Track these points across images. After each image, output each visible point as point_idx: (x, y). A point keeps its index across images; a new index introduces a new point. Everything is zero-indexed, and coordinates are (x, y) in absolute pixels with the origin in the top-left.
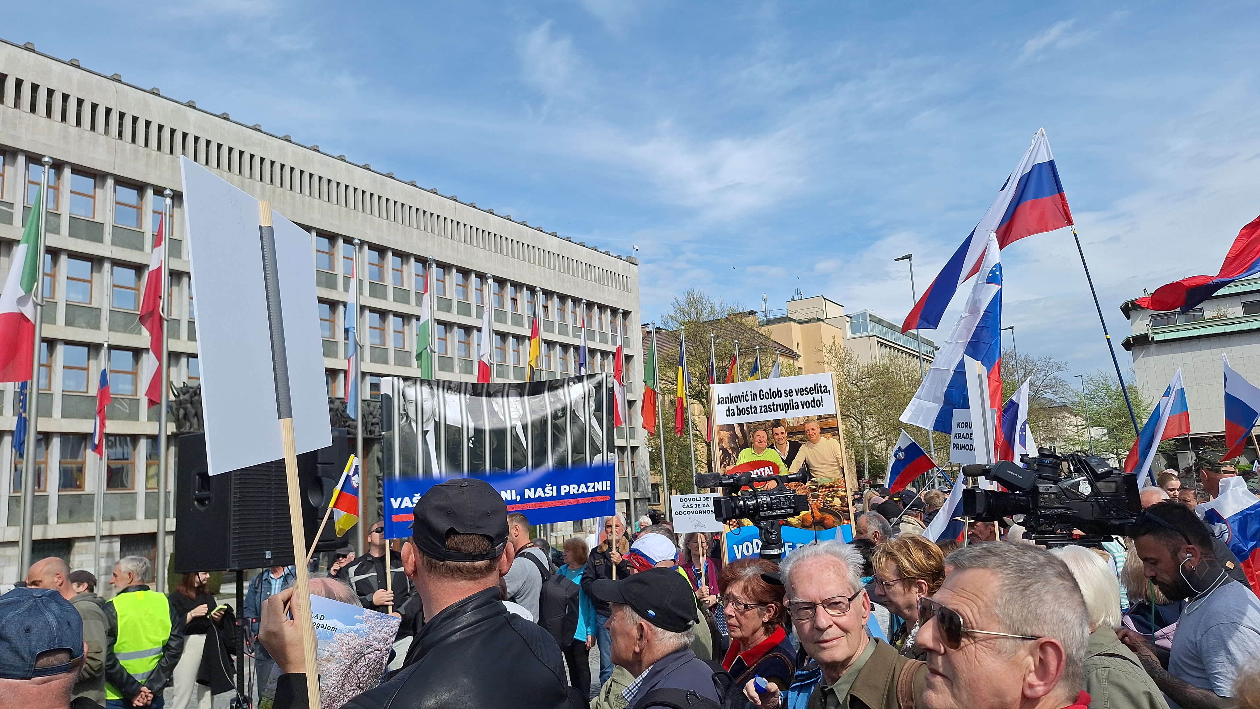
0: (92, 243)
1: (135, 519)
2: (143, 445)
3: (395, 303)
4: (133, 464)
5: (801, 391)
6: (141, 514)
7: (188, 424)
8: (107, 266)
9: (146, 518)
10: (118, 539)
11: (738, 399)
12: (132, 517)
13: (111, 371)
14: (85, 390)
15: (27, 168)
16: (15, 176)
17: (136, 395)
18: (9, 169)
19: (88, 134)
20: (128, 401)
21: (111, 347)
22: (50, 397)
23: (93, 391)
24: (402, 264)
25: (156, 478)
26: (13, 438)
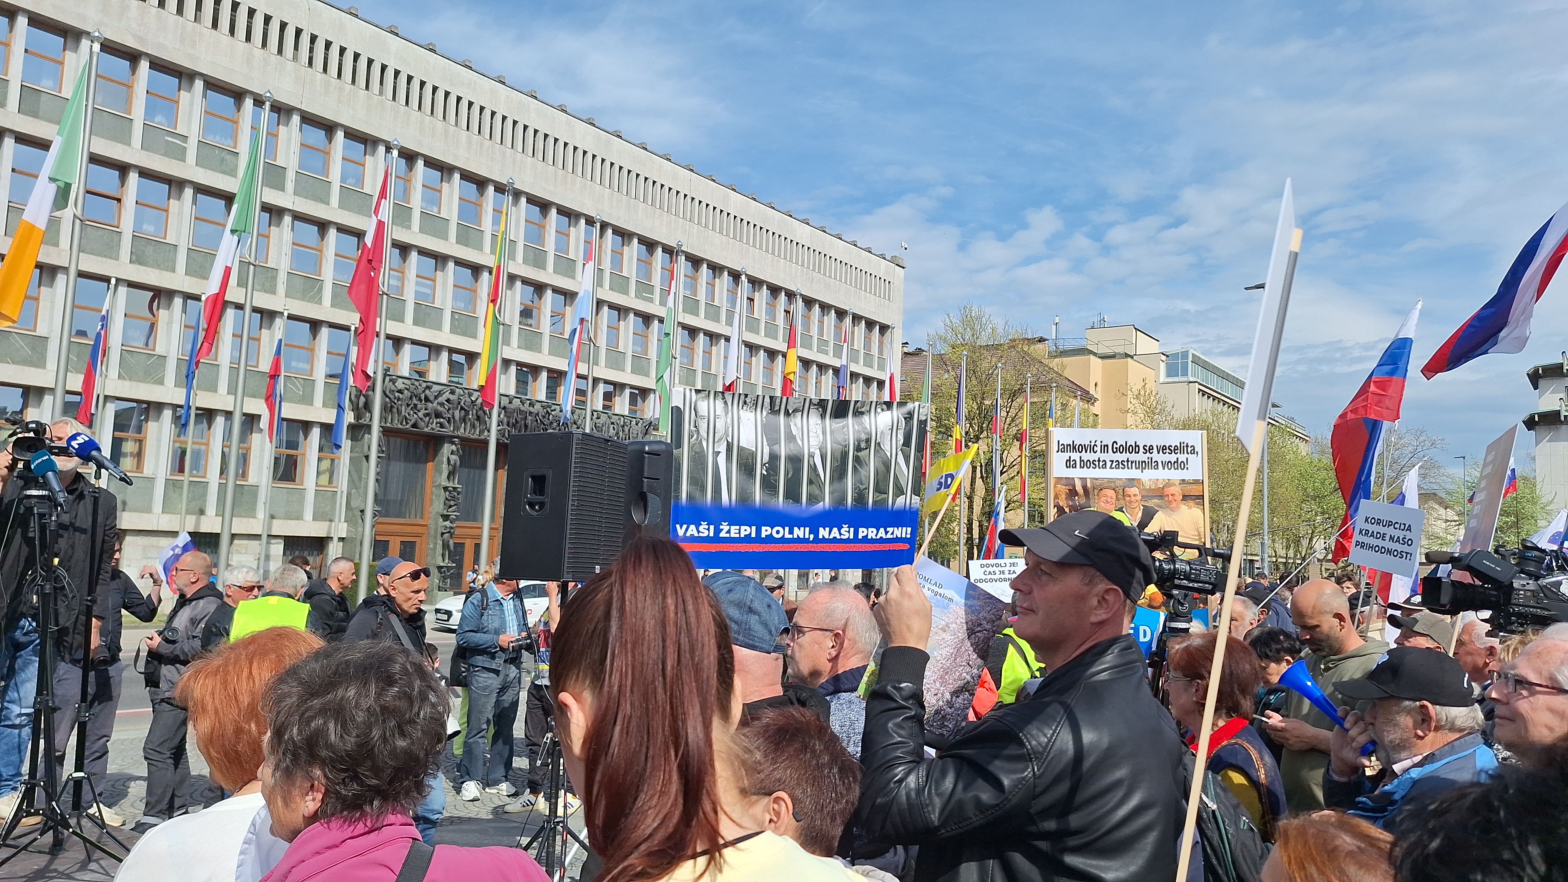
1: (302, 519)
2: (316, 434)
3: (612, 292)
4: (303, 455)
5: (1163, 449)
7: (366, 414)
8: (287, 219)
10: (282, 541)
11: (1083, 448)
13: (285, 345)
14: (255, 364)
15: (204, 95)
16: (191, 103)
17: (311, 376)
18: (184, 95)
19: (275, 59)
20: (302, 381)
21: (290, 317)
22: (215, 368)
23: (265, 366)
24: (623, 245)
25: (327, 475)
26: (174, 412)
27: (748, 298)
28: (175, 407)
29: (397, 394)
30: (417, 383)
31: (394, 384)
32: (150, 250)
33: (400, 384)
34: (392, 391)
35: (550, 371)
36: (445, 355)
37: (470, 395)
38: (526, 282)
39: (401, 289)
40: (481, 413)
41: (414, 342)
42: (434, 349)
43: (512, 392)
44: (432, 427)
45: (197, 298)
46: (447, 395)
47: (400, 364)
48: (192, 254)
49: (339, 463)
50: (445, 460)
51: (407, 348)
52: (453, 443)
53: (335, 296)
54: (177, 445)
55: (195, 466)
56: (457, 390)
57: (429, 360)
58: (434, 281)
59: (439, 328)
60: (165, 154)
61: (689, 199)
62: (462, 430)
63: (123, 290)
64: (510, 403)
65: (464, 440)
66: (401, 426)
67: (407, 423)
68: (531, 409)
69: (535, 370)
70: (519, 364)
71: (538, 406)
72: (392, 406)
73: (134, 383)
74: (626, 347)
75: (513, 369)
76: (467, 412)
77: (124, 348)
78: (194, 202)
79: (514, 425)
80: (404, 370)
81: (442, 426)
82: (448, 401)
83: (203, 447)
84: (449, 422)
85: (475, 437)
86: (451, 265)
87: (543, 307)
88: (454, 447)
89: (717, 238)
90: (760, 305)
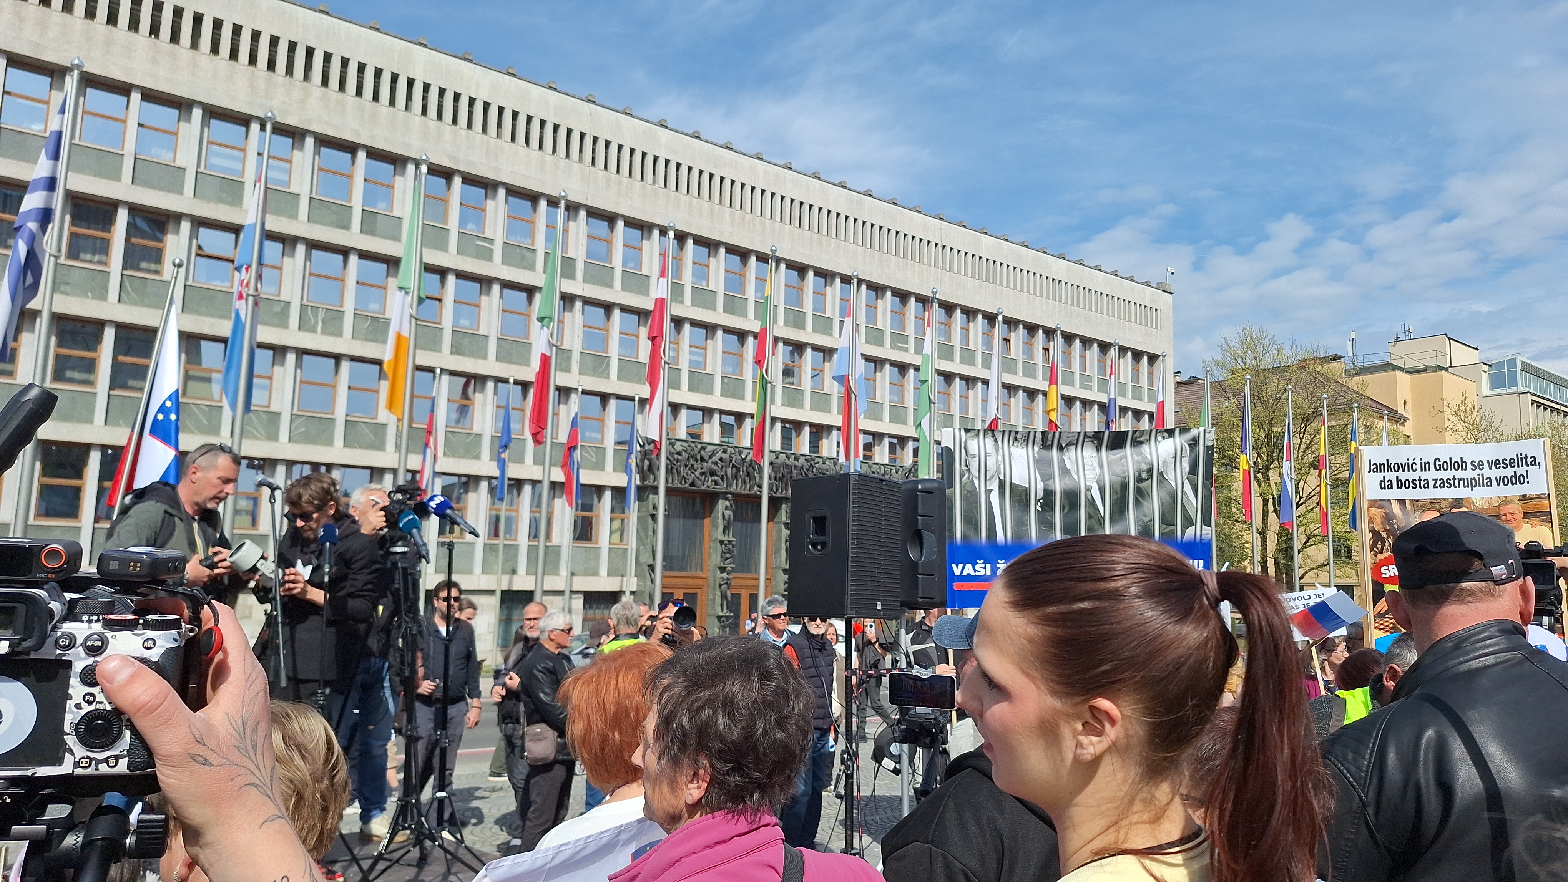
2: (608, 495)
4: (598, 516)
6: (603, 571)
7: (652, 477)
8: (578, 305)
9: (609, 575)
10: (581, 596)
12: (595, 573)
13: (581, 417)
15: (507, 201)
16: (496, 210)
17: (602, 443)
18: (490, 203)
19: (563, 162)
20: (595, 449)
21: (582, 392)
23: (563, 438)
24: (877, 299)
25: (619, 533)
26: (490, 484)
27: (1004, 339)
28: (490, 478)
29: (676, 456)
30: (693, 445)
31: (673, 446)
32: (466, 341)
33: (678, 447)
34: (672, 454)
35: (812, 425)
36: (717, 417)
37: (740, 453)
38: (787, 342)
39: (677, 359)
40: (750, 469)
41: (690, 407)
42: (707, 412)
43: (778, 448)
44: (707, 485)
45: (506, 381)
46: (720, 454)
47: (677, 428)
48: (501, 342)
49: (629, 522)
50: (720, 515)
51: (684, 412)
52: (726, 499)
53: (620, 370)
54: (494, 513)
55: (508, 531)
56: (729, 449)
57: (703, 423)
58: (705, 349)
59: (710, 392)
60: (477, 257)
61: (940, 247)
62: (734, 486)
63: (446, 378)
64: (777, 458)
65: (737, 497)
66: (680, 486)
67: (686, 483)
68: (796, 463)
69: (798, 425)
70: (784, 421)
71: (802, 460)
72: (672, 468)
73: (456, 460)
74: (883, 397)
75: (778, 426)
76: (738, 469)
77: (448, 429)
78: (501, 296)
79: (780, 479)
80: (682, 434)
81: (716, 483)
82: (721, 459)
83: (514, 514)
84: (722, 479)
85: (746, 492)
86: (720, 333)
87: (803, 365)
88: (727, 503)
89: (969, 282)
90: (1017, 345)
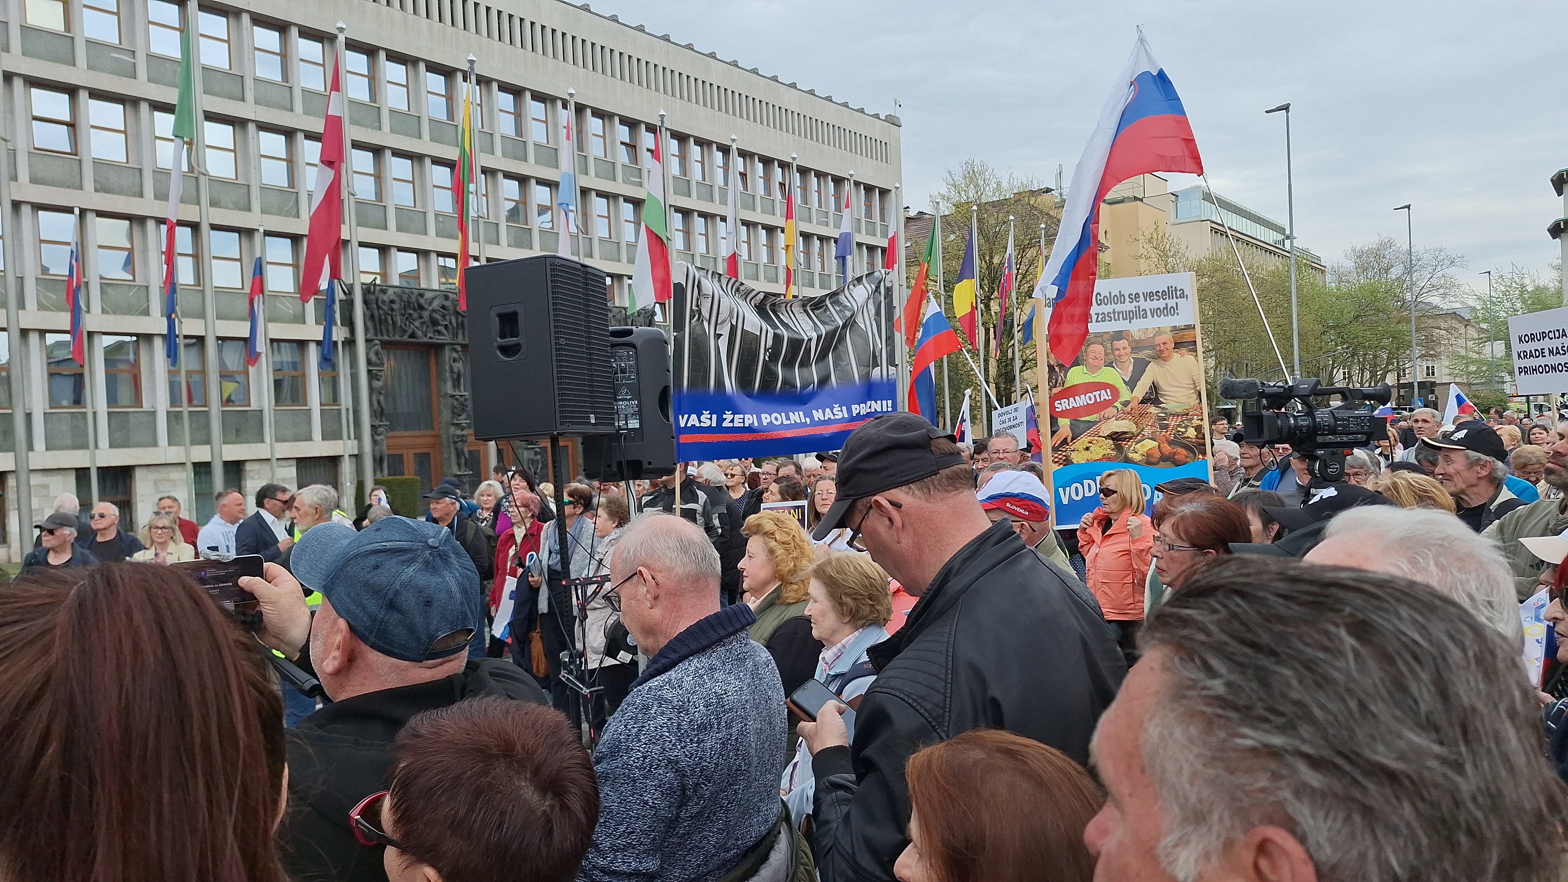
0: (232, 101)
1: (311, 440)
2: (313, 350)
3: (597, 179)
4: (304, 375)
5: (1150, 296)
6: (317, 434)
8: (252, 131)
9: (323, 439)
10: (295, 462)
12: (307, 438)
13: (268, 263)
14: (240, 287)
20: (291, 300)
21: (267, 233)
22: (200, 294)
25: (331, 393)
26: (165, 343)
27: (740, 174)
28: (161, 336)
29: (389, 305)
30: (408, 292)
31: (385, 294)
32: (113, 176)
33: (391, 294)
36: (433, 260)
39: (380, 195)
42: (422, 254)
44: (430, 336)
46: (440, 301)
47: (389, 273)
48: (158, 176)
49: (339, 379)
51: (395, 256)
52: (454, 350)
57: (419, 267)
59: (424, 232)
60: (114, 72)
61: (668, 72)
62: (460, 337)
63: (92, 220)
66: (398, 338)
67: (404, 334)
74: (619, 236)
77: (103, 281)
80: (394, 279)
83: (201, 376)
84: (446, 329)
86: (429, 164)
87: (530, 201)
88: (455, 355)
89: (701, 111)
90: (755, 180)
